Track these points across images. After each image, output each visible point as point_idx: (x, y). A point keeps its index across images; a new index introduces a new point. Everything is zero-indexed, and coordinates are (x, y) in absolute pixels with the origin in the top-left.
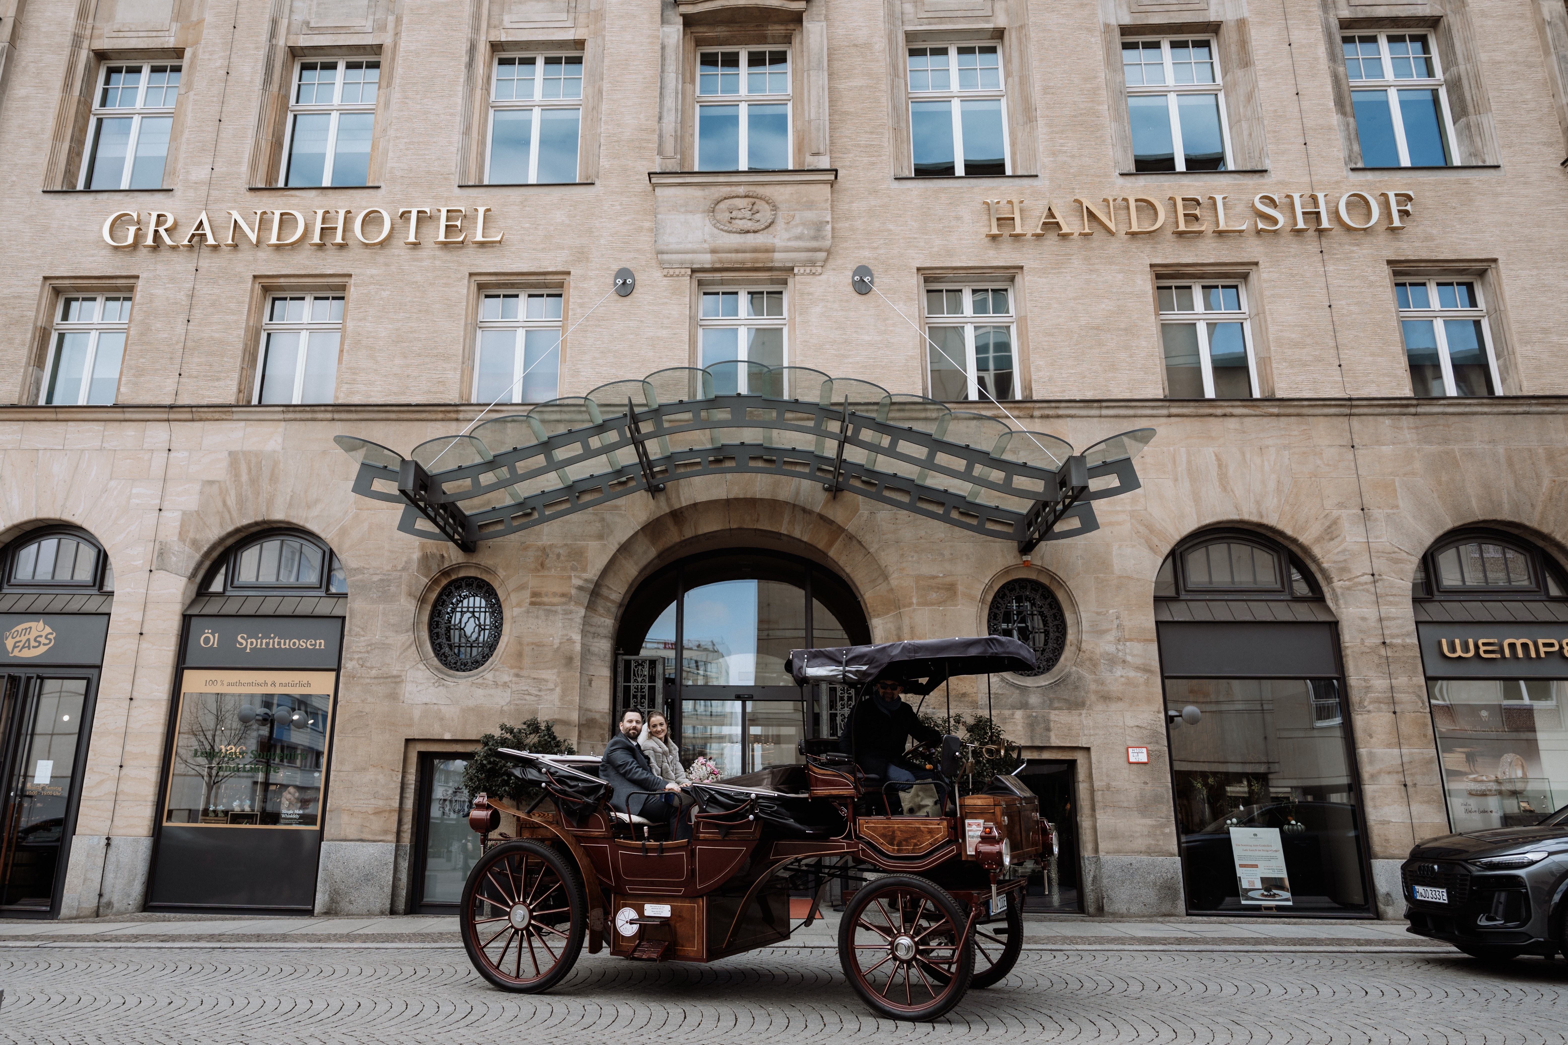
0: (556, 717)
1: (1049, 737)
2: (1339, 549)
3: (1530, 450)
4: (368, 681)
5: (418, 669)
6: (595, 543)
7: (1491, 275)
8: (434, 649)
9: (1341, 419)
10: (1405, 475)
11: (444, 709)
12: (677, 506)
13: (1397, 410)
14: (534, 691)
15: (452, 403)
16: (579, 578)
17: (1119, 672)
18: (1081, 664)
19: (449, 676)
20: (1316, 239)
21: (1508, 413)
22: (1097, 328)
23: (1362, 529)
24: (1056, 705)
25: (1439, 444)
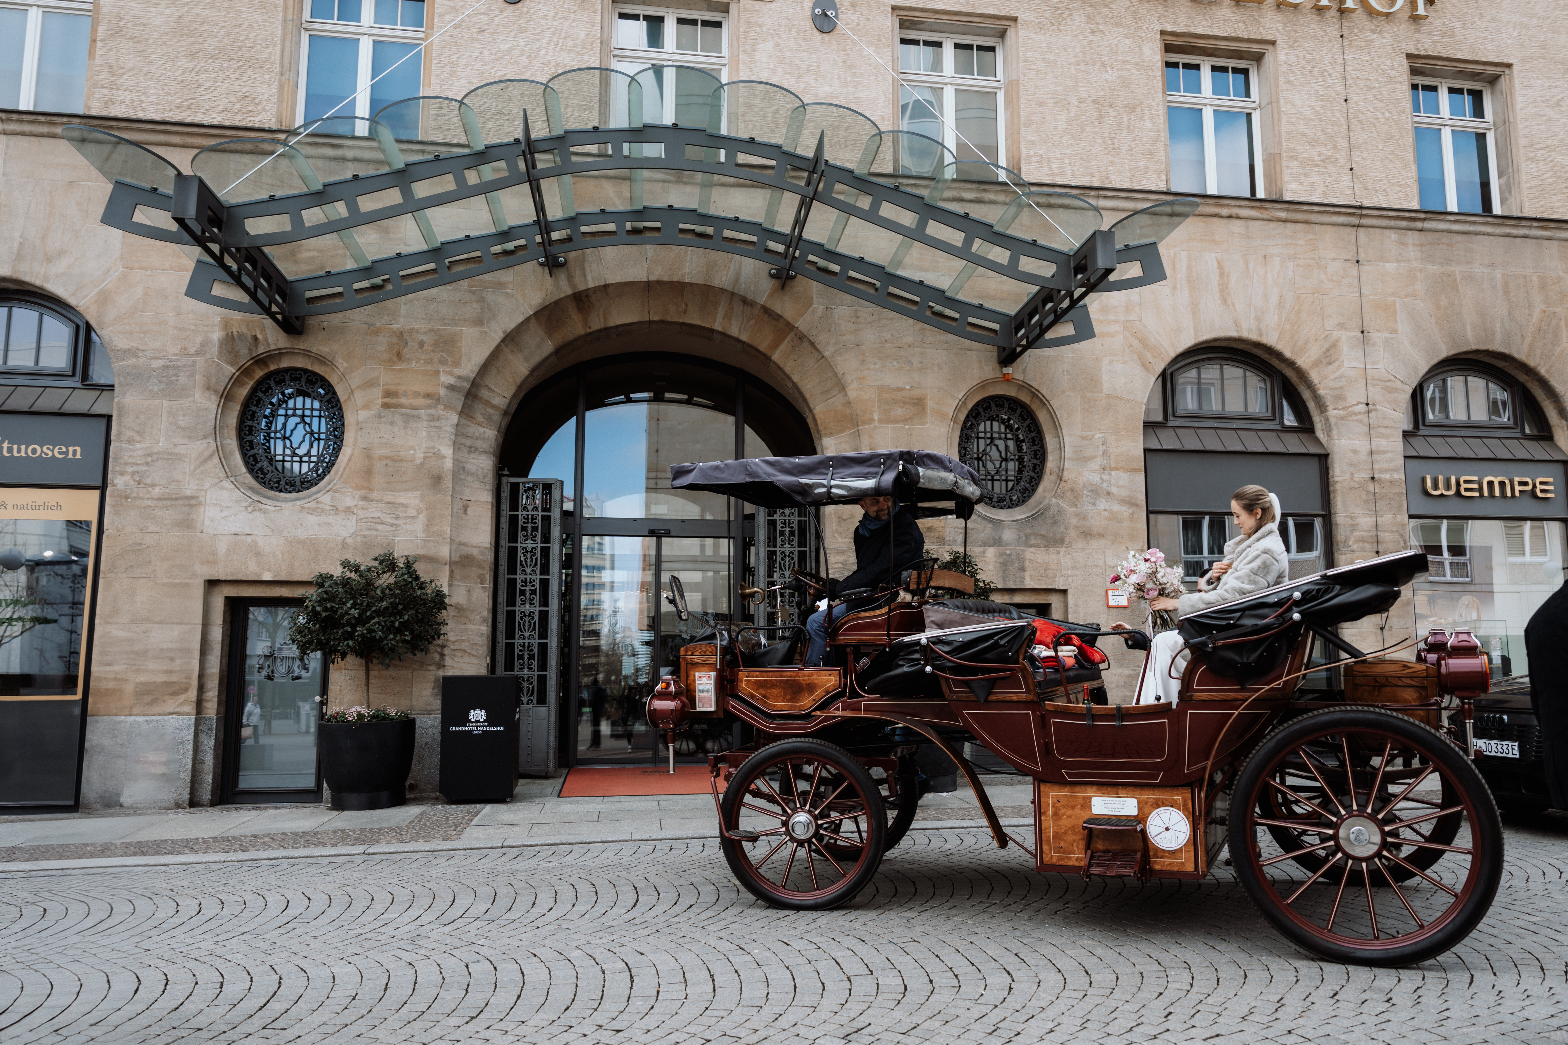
0: (420, 552)
1: (1023, 578)
2: (1336, 375)
3: (1525, 277)
4: (149, 503)
5: (223, 488)
6: (471, 330)
7: (1503, 82)
8: (247, 463)
9: (1348, 229)
10: (1406, 296)
11: (261, 541)
12: (581, 287)
13: (1404, 224)
14: (389, 519)
15: (267, 127)
16: (451, 374)
17: (1102, 504)
18: (1062, 496)
19: (269, 498)
20: (1337, 21)
21: (1508, 236)
22: (1097, 102)
23: (1360, 354)
24: (1033, 541)
25: (1441, 264)
